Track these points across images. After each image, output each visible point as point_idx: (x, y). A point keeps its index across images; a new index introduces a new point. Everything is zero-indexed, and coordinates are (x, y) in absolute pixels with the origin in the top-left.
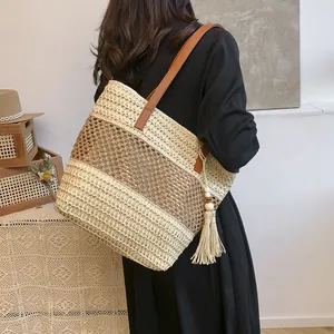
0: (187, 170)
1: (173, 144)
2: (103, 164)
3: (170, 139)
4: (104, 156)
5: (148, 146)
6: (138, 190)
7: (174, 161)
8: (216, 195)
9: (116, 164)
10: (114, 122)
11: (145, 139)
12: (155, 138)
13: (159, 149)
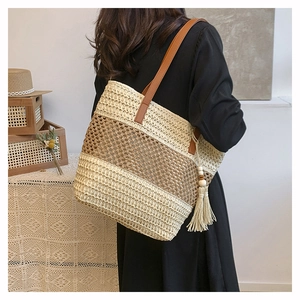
0: (182, 153)
1: (168, 132)
2: (111, 157)
3: (166, 128)
4: (111, 150)
5: (147, 137)
6: (143, 176)
7: (171, 147)
8: (209, 171)
9: (122, 155)
10: (117, 119)
11: (145, 131)
12: (153, 129)
13: (157, 138)
